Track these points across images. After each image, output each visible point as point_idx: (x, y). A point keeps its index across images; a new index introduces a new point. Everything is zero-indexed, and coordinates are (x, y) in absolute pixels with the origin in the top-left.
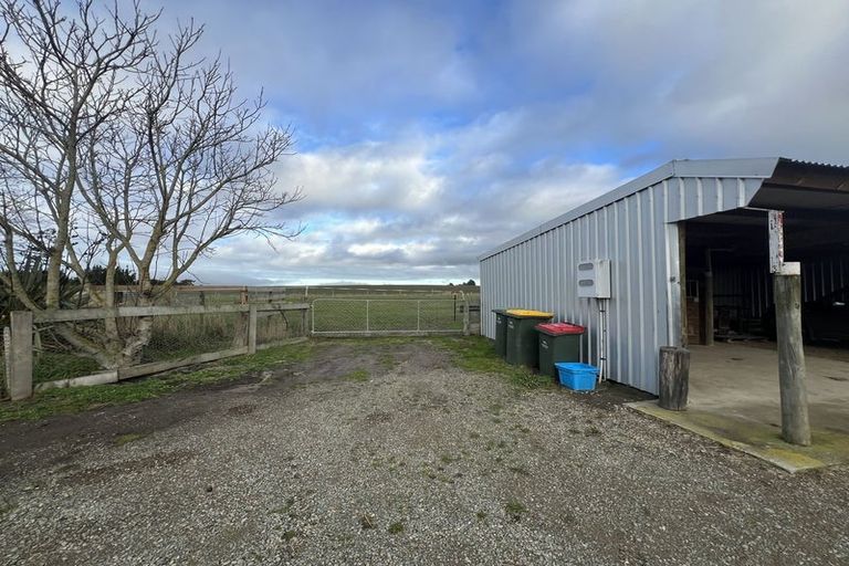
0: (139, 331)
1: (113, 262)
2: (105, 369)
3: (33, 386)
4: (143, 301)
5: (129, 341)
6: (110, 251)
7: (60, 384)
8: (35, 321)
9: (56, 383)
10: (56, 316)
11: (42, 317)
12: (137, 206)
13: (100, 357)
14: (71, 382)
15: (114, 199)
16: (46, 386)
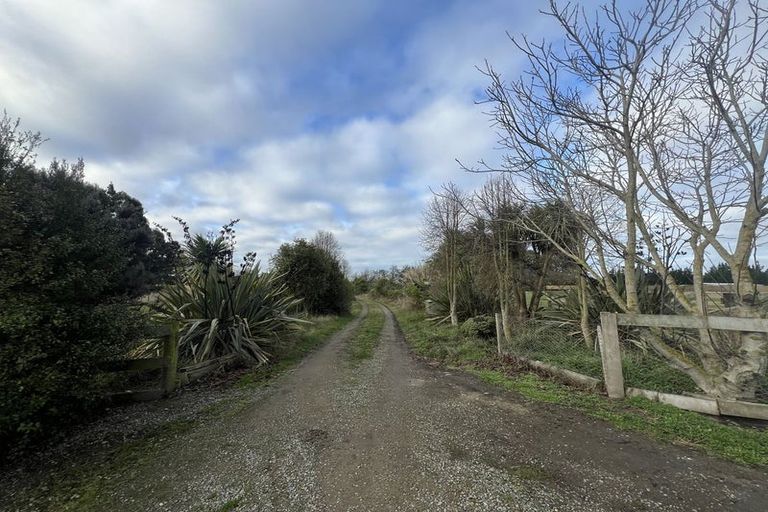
0: (744, 352)
1: (700, 261)
2: (702, 392)
3: (625, 389)
4: (744, 310)
5: (731, 362)
6: (695, 248)
7: (650, 394)
8: (620, 323)
9: (645, 392)
10: (638, 320)
11: (625, 320)
12: (722, 188)
13: (694, 374)
14: (662, 396)
15: (697, 190)
16: (636, 392)
